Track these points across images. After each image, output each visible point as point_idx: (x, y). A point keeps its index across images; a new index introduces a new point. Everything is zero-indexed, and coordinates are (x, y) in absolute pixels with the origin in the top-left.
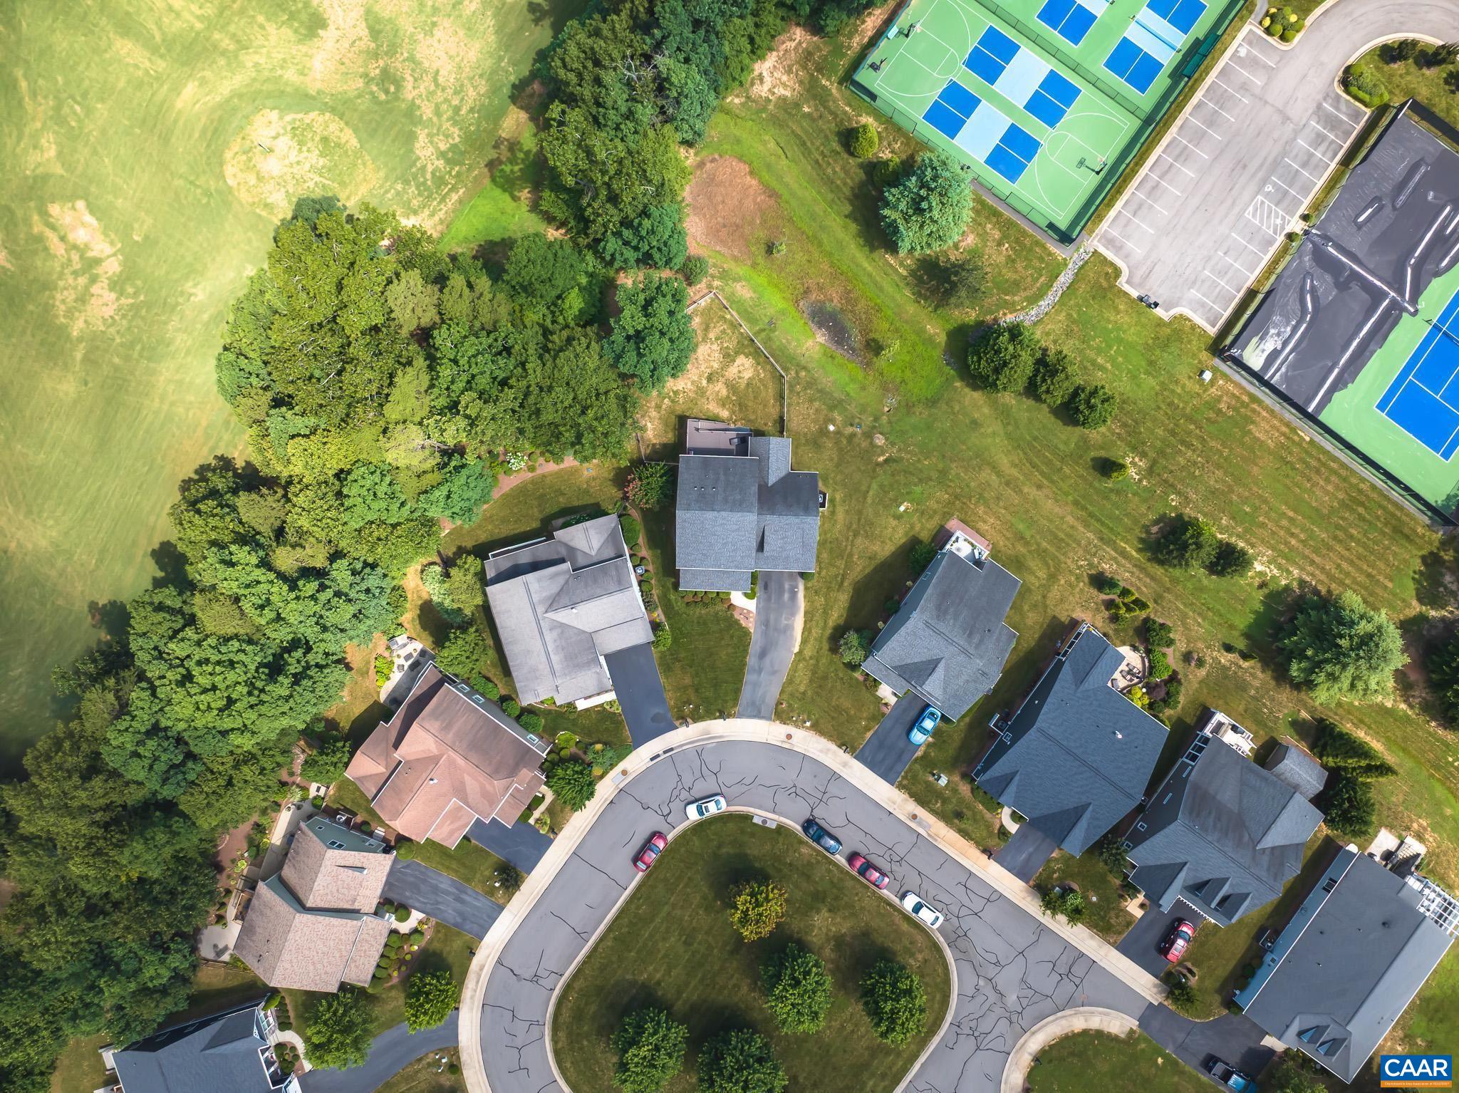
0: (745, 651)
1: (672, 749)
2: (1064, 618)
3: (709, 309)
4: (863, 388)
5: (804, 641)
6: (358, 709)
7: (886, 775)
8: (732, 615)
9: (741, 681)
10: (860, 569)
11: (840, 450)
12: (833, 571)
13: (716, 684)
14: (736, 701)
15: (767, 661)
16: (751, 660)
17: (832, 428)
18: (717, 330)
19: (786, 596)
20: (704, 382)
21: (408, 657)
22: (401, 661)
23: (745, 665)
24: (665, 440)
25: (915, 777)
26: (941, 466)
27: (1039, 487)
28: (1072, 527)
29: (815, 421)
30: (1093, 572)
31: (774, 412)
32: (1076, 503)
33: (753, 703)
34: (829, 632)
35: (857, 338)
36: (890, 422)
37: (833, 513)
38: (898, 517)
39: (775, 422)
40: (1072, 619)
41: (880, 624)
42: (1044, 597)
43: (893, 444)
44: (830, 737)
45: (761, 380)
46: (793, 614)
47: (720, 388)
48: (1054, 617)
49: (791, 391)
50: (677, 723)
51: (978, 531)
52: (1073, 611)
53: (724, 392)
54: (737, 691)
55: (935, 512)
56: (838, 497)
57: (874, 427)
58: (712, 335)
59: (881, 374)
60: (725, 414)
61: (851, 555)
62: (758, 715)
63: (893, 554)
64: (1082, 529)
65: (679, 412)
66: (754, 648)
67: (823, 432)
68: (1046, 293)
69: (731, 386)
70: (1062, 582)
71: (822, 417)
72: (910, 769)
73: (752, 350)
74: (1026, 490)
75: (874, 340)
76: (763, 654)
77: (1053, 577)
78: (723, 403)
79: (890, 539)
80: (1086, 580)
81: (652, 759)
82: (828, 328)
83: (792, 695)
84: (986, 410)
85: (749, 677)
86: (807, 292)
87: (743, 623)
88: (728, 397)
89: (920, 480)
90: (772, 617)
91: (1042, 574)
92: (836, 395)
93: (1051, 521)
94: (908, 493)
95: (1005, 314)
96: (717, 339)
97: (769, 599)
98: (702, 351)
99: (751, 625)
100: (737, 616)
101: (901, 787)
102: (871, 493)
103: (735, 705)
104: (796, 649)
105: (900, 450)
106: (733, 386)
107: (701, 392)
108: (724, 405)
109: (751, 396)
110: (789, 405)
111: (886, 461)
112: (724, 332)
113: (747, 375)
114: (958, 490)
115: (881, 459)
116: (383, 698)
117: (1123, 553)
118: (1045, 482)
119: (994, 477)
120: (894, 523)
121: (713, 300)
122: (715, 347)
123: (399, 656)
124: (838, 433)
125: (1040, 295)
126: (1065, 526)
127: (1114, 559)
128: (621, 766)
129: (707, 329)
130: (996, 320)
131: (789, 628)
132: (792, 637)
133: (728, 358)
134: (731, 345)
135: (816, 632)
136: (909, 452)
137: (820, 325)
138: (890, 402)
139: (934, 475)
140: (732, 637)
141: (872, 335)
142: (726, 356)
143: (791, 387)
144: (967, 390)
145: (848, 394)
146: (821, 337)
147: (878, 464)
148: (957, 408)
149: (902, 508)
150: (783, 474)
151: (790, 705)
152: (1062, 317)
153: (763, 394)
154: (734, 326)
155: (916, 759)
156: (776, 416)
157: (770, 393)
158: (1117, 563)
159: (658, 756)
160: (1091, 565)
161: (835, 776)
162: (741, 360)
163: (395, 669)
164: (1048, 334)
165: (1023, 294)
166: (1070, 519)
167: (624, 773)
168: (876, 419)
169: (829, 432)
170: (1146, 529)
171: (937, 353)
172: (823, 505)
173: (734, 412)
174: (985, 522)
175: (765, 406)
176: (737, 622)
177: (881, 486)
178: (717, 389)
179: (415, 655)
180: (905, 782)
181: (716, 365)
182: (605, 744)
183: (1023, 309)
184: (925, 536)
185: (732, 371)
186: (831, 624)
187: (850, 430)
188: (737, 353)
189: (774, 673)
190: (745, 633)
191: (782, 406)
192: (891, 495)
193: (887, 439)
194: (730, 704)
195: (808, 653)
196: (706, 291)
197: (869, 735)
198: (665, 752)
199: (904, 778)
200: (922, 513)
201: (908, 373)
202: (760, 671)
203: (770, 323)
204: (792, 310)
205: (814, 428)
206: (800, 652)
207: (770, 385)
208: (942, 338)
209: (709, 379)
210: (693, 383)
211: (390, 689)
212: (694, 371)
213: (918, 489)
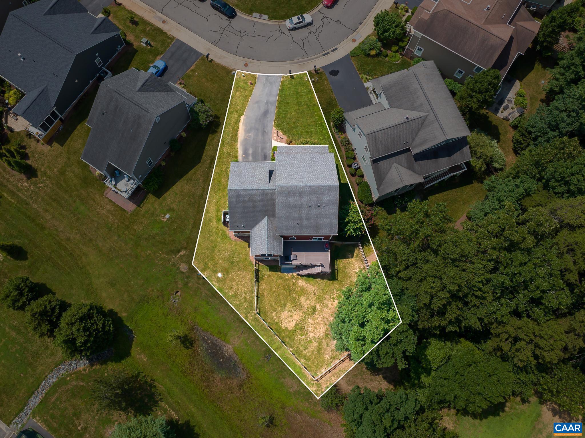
0: (278, 115)
1: (324, 55)
2: (56, 145)
3: (318, 367)
4: (196, 309)
5: (237, 122)
6: (531, 76)
7: (182, 45)
8: (288, 137)
9: (280, 96)
10: (197, 172)
11: (213, 259)
13: (298, 95)
14: (283, 85)
15: (262, 109)
16: (273, 110)
17: (220, 275)
18: (310, 349)
19: (250, 151)
20: (318, 307)
21: (506, 108)
22: (510, 105)
23: (278, 107)
24: (345, 261)
25: (163, 44)
26: (139, 250)
27: (68, 239)
28: (47, 211)
29: (232, 279)
30: (34, 179)
31: (263, 285)
32: (43, 228)
33: (271, 83)
34: (220, 129)
35: (201, 348)
36: (176, 282)
37: (218, 211)
38: (171, 210)
39: (262, 278)
40: (51, 145)
41: (184, 135)
42: (69, 159)
43: (174, 265)
44: (218, 66)
45: (274, 310)
46: (245, 140)
47: (305, 302)
48: (62, 146)
49: (251, 302)
50: (321, 70)
51: (113, 204)
52: (50, 151)
53: (302, 300)
54: (282, 90)
55: (144, 216)
56: (214, 223)
57: (187, 278)
58: (315, 344)
59: (182, 321)
60: (301, 283)
62: (267, 78)
63: (174, 184)
64: (40, 210)
65: (335, 282)
66: (272, 117)
67: (226, 272)
68: (51, 388)
69: (297, 304)
70: (55, 170)
71: (227, 283)
72: (166, 48)
73: (283, 334)
74: (78, 236)
75: (187, 348)
76: (266, 113)
77: (62, 172)
78: (303, 291)
79: (176, 194)
80: (39, 173)
81: (336, 49)
82: (223, 356)
83: (245, 89)
84: (104, 294)
85: (274, 99)
86: (241, 386)
87: (280, 133)
88: (299, 296)
89: (154, 238)
90: (260, 137)
91: (70, 174)
93: (61, 214)
94: (163, 227)
95: (85, 370)
96: (311, 342)
97: (263, 149)
98: (321, 332)
99: (275, 132)
100: (285, 137)
101: (172, 38)
102: (190, 226)
103: (283, 82)
104: (242, 118)
105: (169, 260)
106: (296, 305)
107: (320, 299)
108: (302, 289)
109: (281, 298)
110: (252, 292)
111: (179, 251)
112: (306, 348)
113: (285, 314)
114: (126, 232)
115: (183, 252)
116: (517, 83)
117: (13, 194)
118: (63, 243)
119: (100, 244)
120: (174, 206)
121: (316, 373)
122: (312, 335)
123: (512, 108)
124: (215, 272)
125: (55, 387)
126: (52, 211)
127: (19, 190)
128: (356, 44)
129: (319, 349)
130: (92, 365)
131: (247, 131)
132: (246, 124)
133: (300, 327)
134: (299, 338)
135: (230, 128)
136: (162, 259)
137: (229, 359)
138: (176, 300)
139: (143, 243)
140: (288, 124)
141: (189, 351)
142: (302, 329)
143: (251, 306)
144: (117, 310)
145: (208, 303)
146: (229, 349)
147: (185, 248)
148: (126, 296)
149: (167, 216)
150: (256, 228)
151: (246, 83)
152: (40, 368)
153: (272, 299)
154: (297, 353)
155: (162, 54)
156: (262, 282)
157: (267, 301)
158: (17, 187)
159: (332, 51)
160: (35, 184)
161: (215, 43)
162: (291, 326)
163: (513, 101)
164: (52, 354)
165: (70, 387)
166: (48, 217)
167: (354, 40)
168: (186, 284)
169: (222, 272)
171: (138, 338)
172: (226, 214)
173: (294, 284)
174: (108, 211)
175: (271, 290)
176: (285, 133)
177: (182, 232)
178: (308, 302)
179: (501, 109)
180: (169, 41)
181: (310, 320)
182: (368, 55)
183: (70, 375)
184: (151, 198)
185: (297, 316)
187: (206, 274)
188: (294, 331)
189: (257, 102)
190: (278, 126)
191: (258, 291)
192: (174, 226)
193: (178, 268)
194: (286, 83)
195: (235, 116)
196: (322, 381)
197: (193, 67)
198: (328, 53)
199: (171, 43)
200: (153, 214)
201: (162, 322)
202: (267, 103)
203: (269, 358)
204: (252, 370)
205: (233, 275)
206: (240, 116)
207: (267, 306)
208: (135, 350)
209: (314, 310)
210: (327, 306)
211: (514, 88)
212: (327, 316)
213: (156, 231)
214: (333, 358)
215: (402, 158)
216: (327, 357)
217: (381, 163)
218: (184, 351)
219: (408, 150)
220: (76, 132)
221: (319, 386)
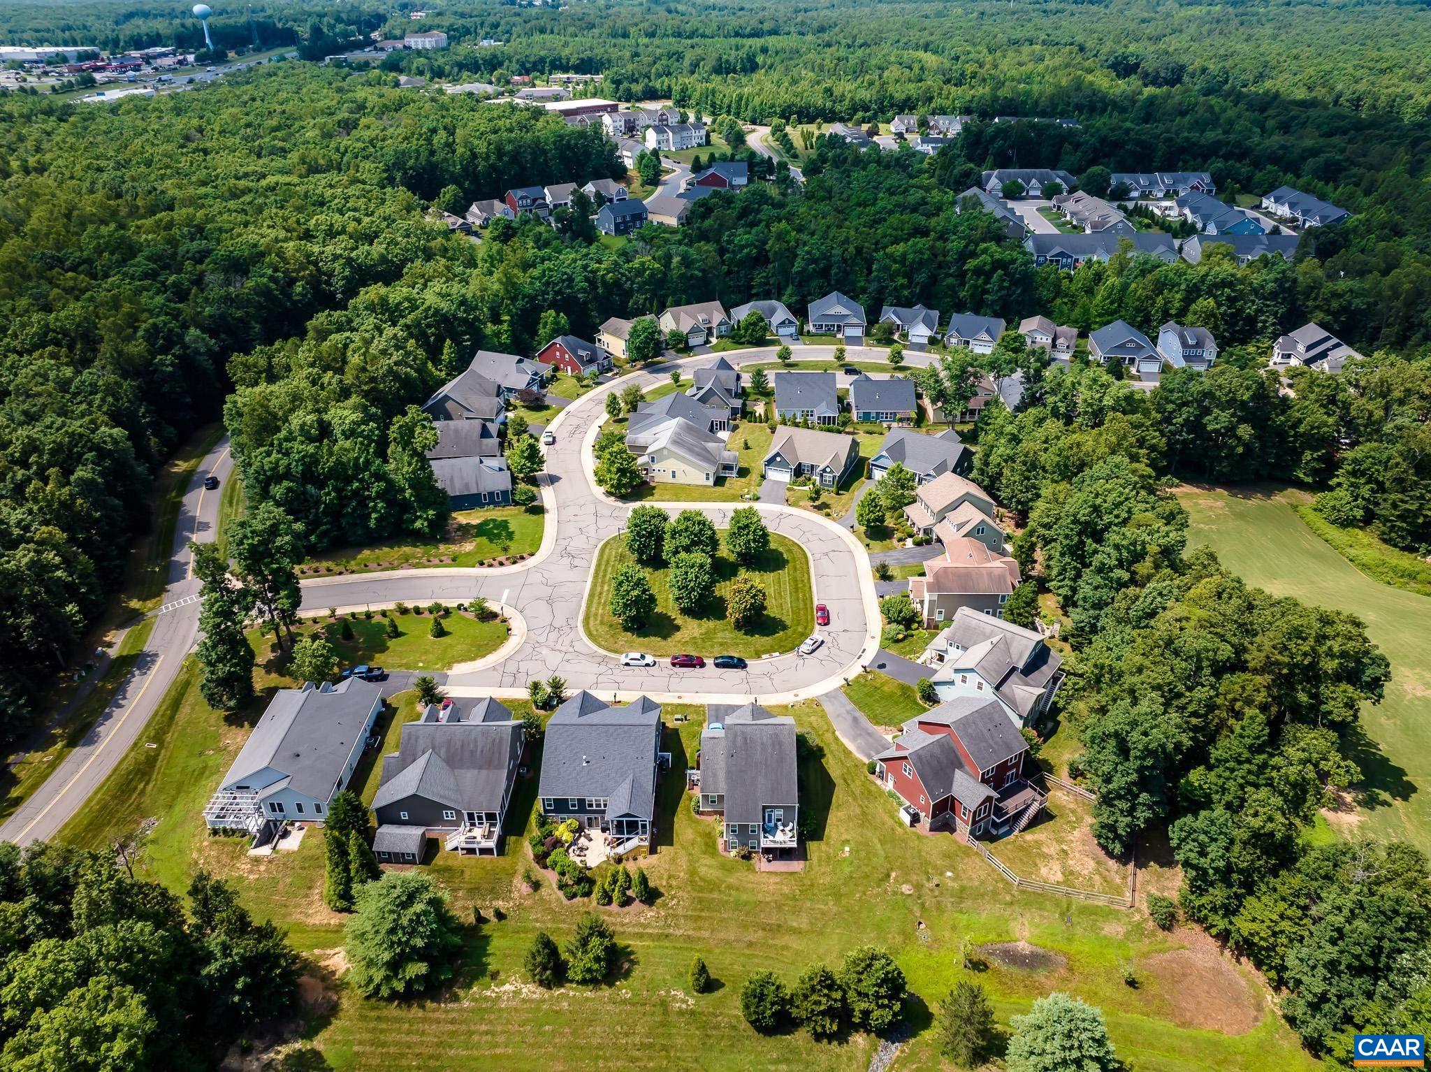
0: (868, 716)
1: (859, 658)
2: (663, 849)
3: (1120, 894)
4: (954, 927)
5: (836, 739)
7: (717, 706)
8: (896, 726)
9: (854, 703)
10: (839, 796)
11: (929, 864)
12: (858, 783)
13: (867, 695)
14: (847, 694)
15: (850, 719)
16: (859, 714)
17: (949, 874)
18: (1097, 884)
20: (1065, 847)
23: (861, 710)
25: (697, 713)
26: (844, 901)
28: (700, 928)
30: (659, 901)
33: (835, 698)
34: (826, 751)
35: (995, 963)
36: (911, 911)
37: (893, 817)
38: (847, 842)
40: (656, 853)
42: (690, 855)
43: (895, 893)
44: (770, 706)
45: (1031, 873)
46: (859, 748)
47: (1052, 849)
48: (672, 845)
50: (869, 669)
51: (776, 874)
52: (659, 859)
53: (1045, 849)
54: (851, 698)
55: (820, 865)
56: (899, 831)
57: (919, 898)
58: (1097, 877)
59: (951, 949)
60: (1029, 836)
61: (855, 799)
62: (826, 695)
63: (825, 819)
64: (691, 932)
66: (864, 721)
67: (953, 868)
69: (1046, 857)
70: (681, 875)
71: (963, 877)
72: (703, 715)
74: (760, 933)
75: (983, 971)
76: (855, 720)
77: (692, 872)
78: (1038, 843)
80: (662, 891)
81: (865, 648)
82: (1025, 957)
83: (816, 713)
85: (851, 706)
86: (1070, 970)
87: (885, 727)
88: (1039, 849)
89: (851, 878)
90: (870, 739)
92: (970, 903)
93: (723, 920)
94: (852, 863)
95: (902, 1053)
96: (1091, 878)
98: (1091, 864)
99: (879, 729)
100: (893, 729)
101: (702, 706)
102: (879, 846)
103: (845, 692)
104: (837, 733)
105: (886, 892)
106: (1044, 857)
107: (1060, 840)
108: (1036, 842)
109: (1025, 860)
111: (888, 876)
112: (1092, 886)
113: (1044, 871)
114: (815, 891)
115: (893, 875)
117: (640, 936)
119: (794, 924)
120: (845, 837)
122: (1085, 872)
124: (942, 874)
126: (706, 924)
127: (645, 926)
128: (878, 639)
129: (1105, 879)
131: (854, 739)
132: (846, 736)
133: (1069, 874)
134: (1077, 882)
135: (834, 747)
136: (877, 895)
137: (1033, 955)
138: (924, 933)
139: (844, 890)
140: (883, 717)
141: (989, 973)
142: (1072, 873)
143: (1006, 883)
145: (961, 911)
146: (1023, 946)
147: (892, 869)
149: (847, 850)
151: (811, 708)
153: (1019, 866)
155: (704, 721)
157: (1016, 871)
158: (642, 925)
160: (665, 905)
162: (1059, 877)
166: (706, 934)
167: (873, 638)
168: (923, 906)
169: (949, 870)
170: (633, 962)
173: (1024, 842)
175: (1009, 859)
176: (889, 726)
177: (876, 855)
180: (701, 709)
181: (1071, 862)
182: (898, 640)
184: (813, 845)
185: (1056, 866)
186: (829, 756)
187: (936, 881)
188: (1067, 879)
189: (839, 716)
190: (877, 723)
192: (863, 854)
193: (902, 894)
194: (849, 691)
195: (829, 736)
196: (1136, 905)
198: (862, 654)
199: (704, 710)
200: (829, 858)
201: (933, 964)
202: (848, 712)
203: (1069, 920)
204: (1065, 948)
205: (961, 865)
206: (833, 733)
209: (1064, 851)
213: (847, 870)
214: (1124, 878)
215: (1013, 677)
216: (1118, 881)
217: (1004, 688)
218: (983, 975)
219: (1014, 669)
220: (676, 826)
221: (1139, 911)
